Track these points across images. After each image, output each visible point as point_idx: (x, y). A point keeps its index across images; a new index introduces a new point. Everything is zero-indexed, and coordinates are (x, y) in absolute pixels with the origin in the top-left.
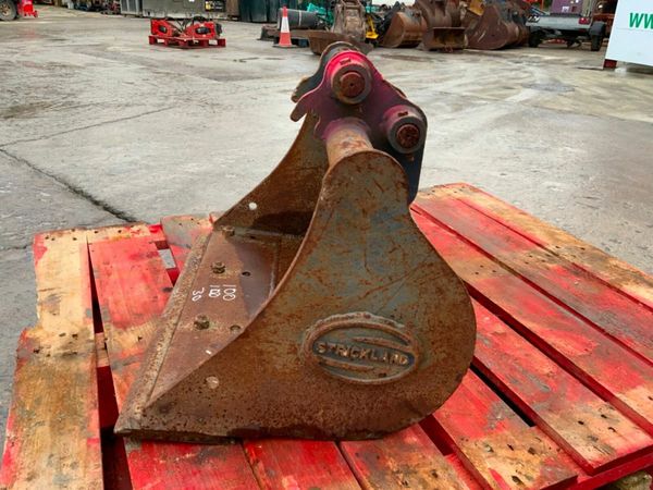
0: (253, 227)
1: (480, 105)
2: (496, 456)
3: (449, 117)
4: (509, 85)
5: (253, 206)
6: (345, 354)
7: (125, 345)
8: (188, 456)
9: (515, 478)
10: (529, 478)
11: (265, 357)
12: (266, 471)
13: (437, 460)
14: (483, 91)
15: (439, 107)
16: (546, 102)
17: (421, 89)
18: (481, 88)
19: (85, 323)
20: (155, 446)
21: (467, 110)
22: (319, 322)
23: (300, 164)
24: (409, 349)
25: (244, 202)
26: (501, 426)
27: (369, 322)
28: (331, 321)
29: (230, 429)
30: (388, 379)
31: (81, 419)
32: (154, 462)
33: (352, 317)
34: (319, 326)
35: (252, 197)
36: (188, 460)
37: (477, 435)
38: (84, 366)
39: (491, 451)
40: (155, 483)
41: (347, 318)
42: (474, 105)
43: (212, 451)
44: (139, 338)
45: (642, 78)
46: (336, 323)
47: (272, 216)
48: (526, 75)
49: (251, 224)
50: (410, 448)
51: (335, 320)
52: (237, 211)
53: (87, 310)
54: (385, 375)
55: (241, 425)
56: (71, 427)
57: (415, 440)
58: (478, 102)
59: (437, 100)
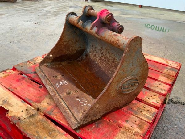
0: (52, 62)
1: (61, 14)
2: (150, 99)
3: (55, 18)
4: (65, 7)
5: (51, 56)
6: (127, 87)
7: (46, 107)
8: (93, 127)
9: (157, 102)
10: (159, 101)
11: (110, 94)
12: (114, 121)
13: (142, 104)
14: (59, 9)
15: (50, 16)
16: (77, 11)
17: (41, 10)
18: (58, 8)
19: (26, 105)
20: (83, 128)
21: (59, 16)
22: (122, 81)
23: (64, 40)
24: (138, 82)
25: (49, 55)
26: (146, 93)
27: (132, 78)
28: (124, 80)
29: (101, 115)
30: (133, 90)
31: (56, 131)
32: (87, 132)
33: (128, 78)
34: (122, 82)
35: (50, 53)
36: (94, 128)
37: (144, 96)
38: (40, 117)
39: (148, 98)
40: (93, 136)
41: (127, 78)
42: (60, 14)
43: (98, 123)
44: (48, 103)
45: (95, 3)
46: (126, 80)
47: (57, 58)
48: (68, 4)
49: (51, 61)
50: (135, 104)
51: (125, 80)
52: (47, 58)
53: (21, 101)
54: (133, 89)
55: (103, 113)
56: (56, 134)
57: (134, 102)
58: (60, 13)
59: (48, 13)
